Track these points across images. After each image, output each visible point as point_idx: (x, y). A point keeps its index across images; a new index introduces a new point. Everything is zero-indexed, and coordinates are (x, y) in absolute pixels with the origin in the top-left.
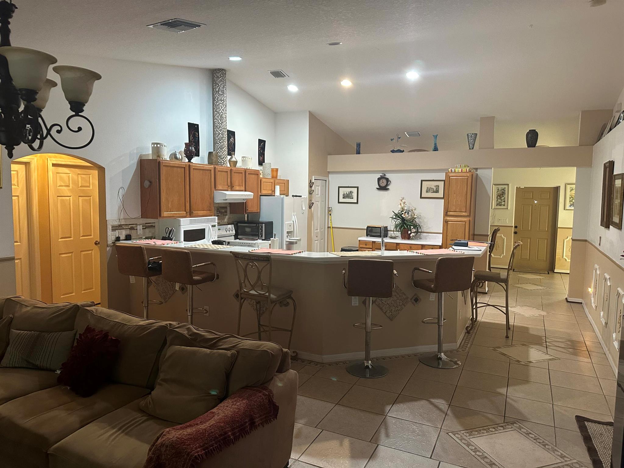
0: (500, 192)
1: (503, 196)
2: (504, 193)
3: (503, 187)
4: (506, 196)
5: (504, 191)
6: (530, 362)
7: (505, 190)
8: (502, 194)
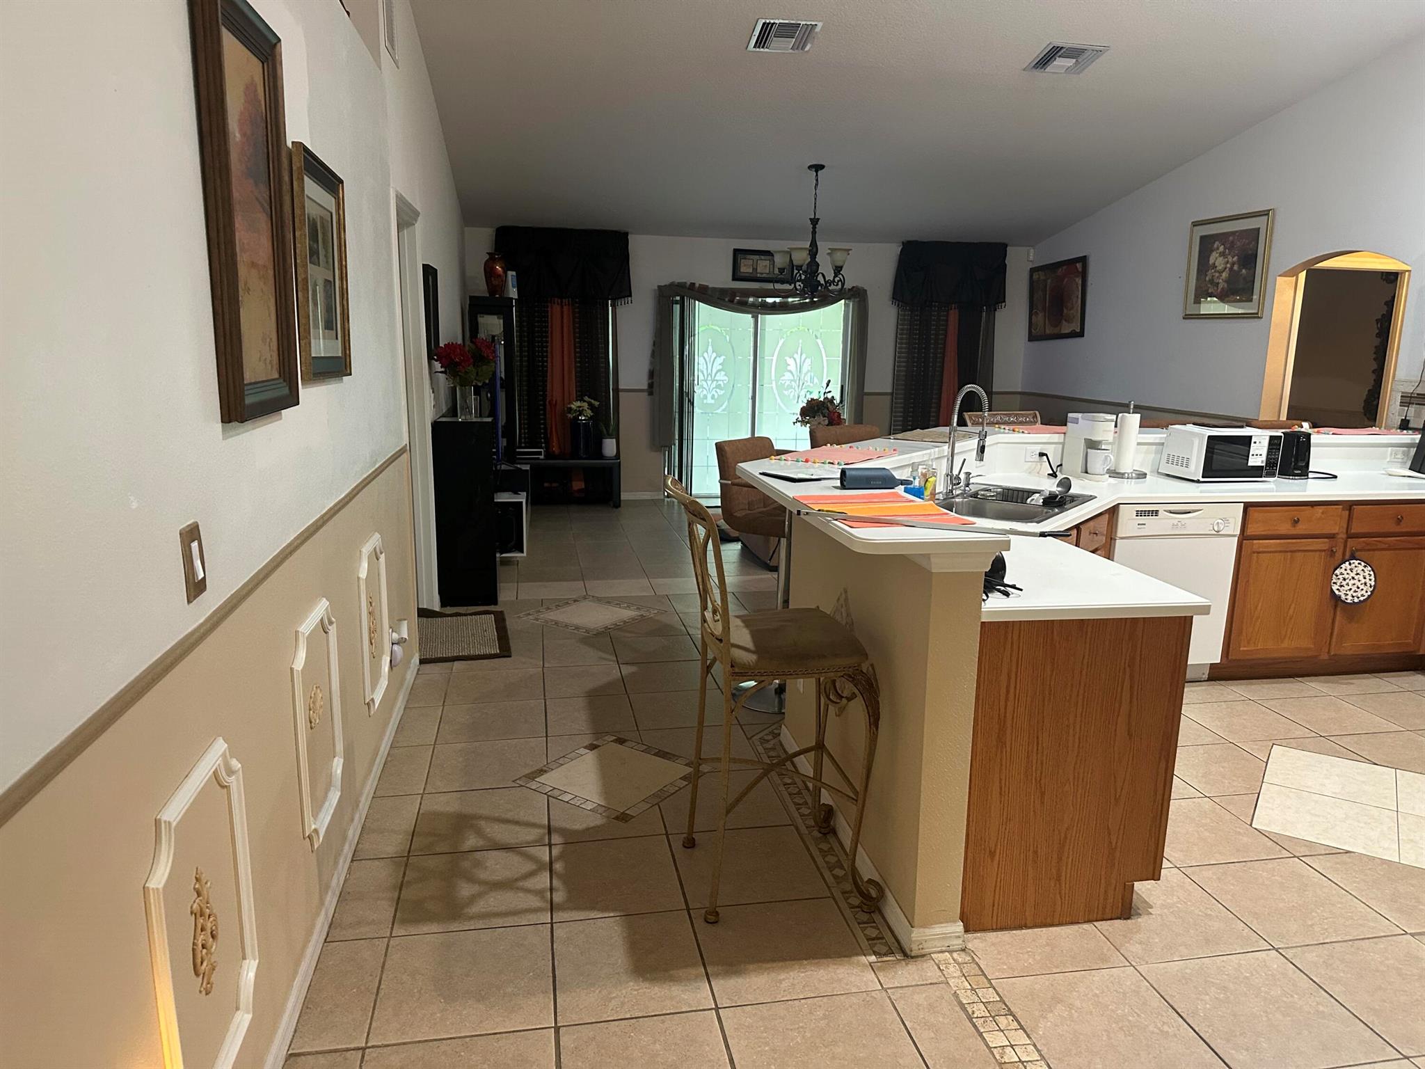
6: (592, 747)
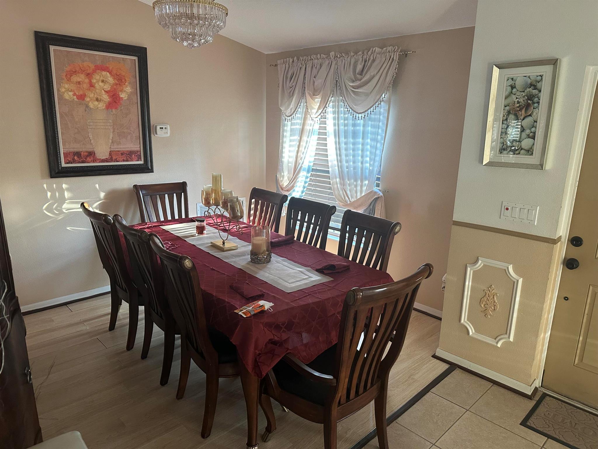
0: (519, 97)
1: (530, 115)
2: (536, 100)
3: (533, 71)
4: (540, 113)
5: (535, 92)
7: (539, 85)
8: (528, 106)
